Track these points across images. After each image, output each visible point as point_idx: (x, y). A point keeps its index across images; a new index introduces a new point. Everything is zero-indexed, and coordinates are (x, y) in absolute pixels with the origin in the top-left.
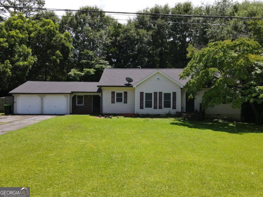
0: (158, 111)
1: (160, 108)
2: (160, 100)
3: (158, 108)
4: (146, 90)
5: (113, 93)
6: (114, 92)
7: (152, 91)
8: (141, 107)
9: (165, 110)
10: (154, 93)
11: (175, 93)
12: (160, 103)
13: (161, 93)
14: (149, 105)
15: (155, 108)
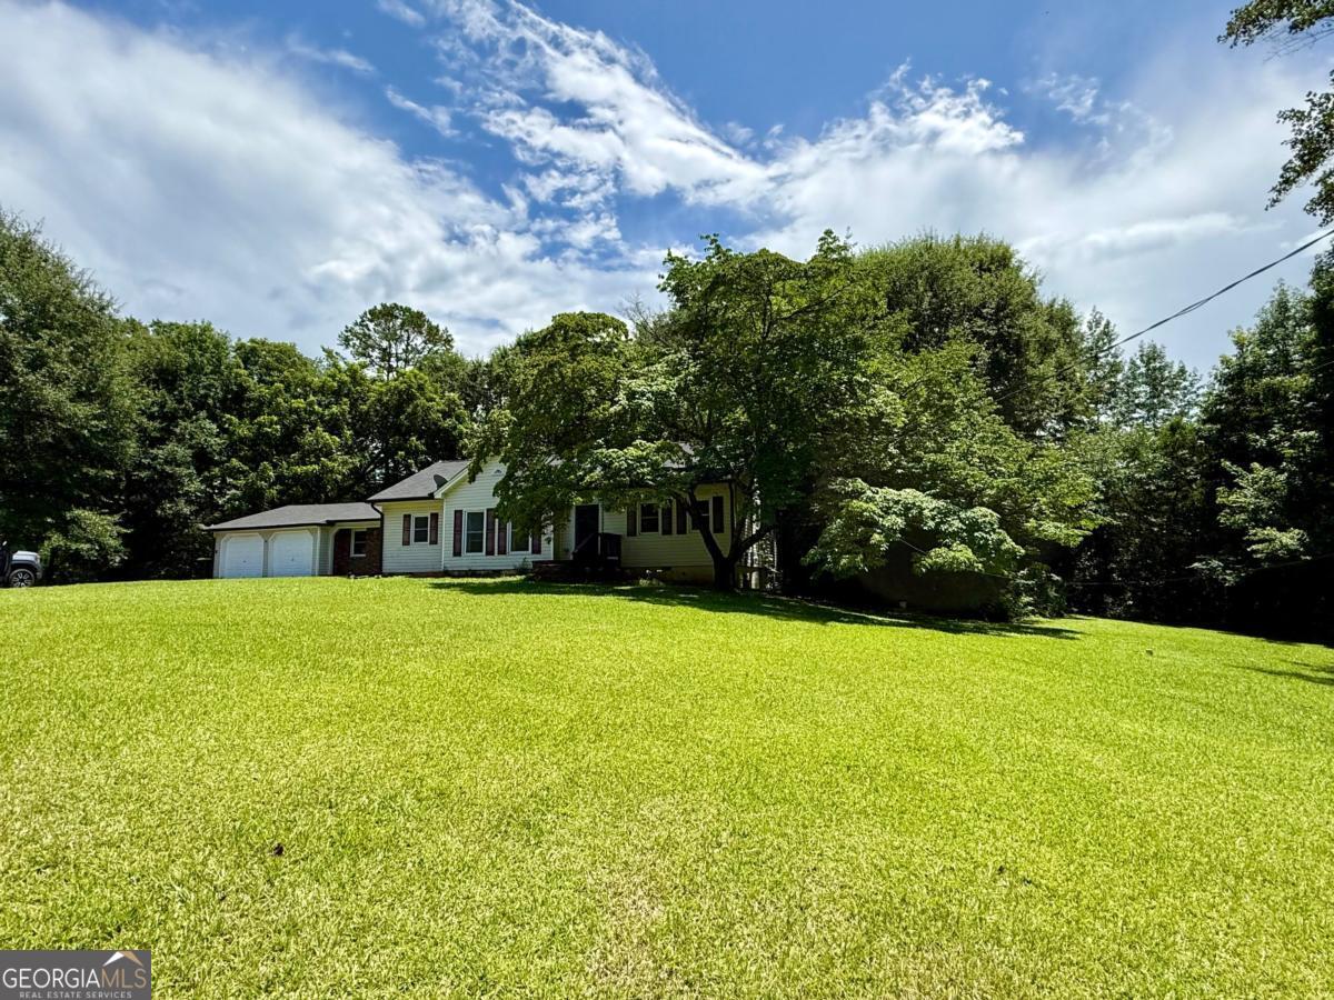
0: (496, 562)
1: (502, 551)
2: (502, 529)
3: (496, 551)
4: (470, 506)
5: (407, 518)
6: (409, 516)
7: (482, 508)
8: (457, 553)
9: (513, 558)
10: (488, 511)
12: (502, 539)
14: (475, 547)
15: (490, 552)
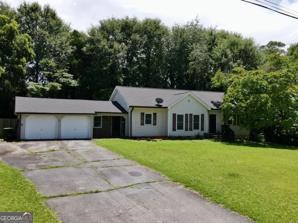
0: (189, 133)
1: (191, 130)
2: (191, 122)
3: (189, 129)
4: (179, 112)
5: (142, 114)
6: (144, 113)
7: (183, 113)
8: (174, 130)
9: (195, 132)
10: (186, 114)
11: (203, 115)
12: (191, 125)
13: (191, 115)
14: (180, 127)
15: (186, 130)
